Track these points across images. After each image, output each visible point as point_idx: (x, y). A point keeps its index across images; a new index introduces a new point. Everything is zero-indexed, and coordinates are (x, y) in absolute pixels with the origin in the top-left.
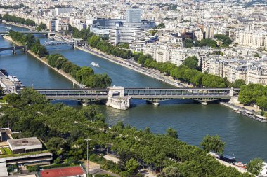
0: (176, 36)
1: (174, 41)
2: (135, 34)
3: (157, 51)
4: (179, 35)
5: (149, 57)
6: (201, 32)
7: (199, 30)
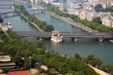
0: (92, 6)
1: (90, 8)
2: (72, 5)
3: (81, 14)
4: (94, 6)
5: (76, 16)
6: (105, 4)
7: (104, 3)
